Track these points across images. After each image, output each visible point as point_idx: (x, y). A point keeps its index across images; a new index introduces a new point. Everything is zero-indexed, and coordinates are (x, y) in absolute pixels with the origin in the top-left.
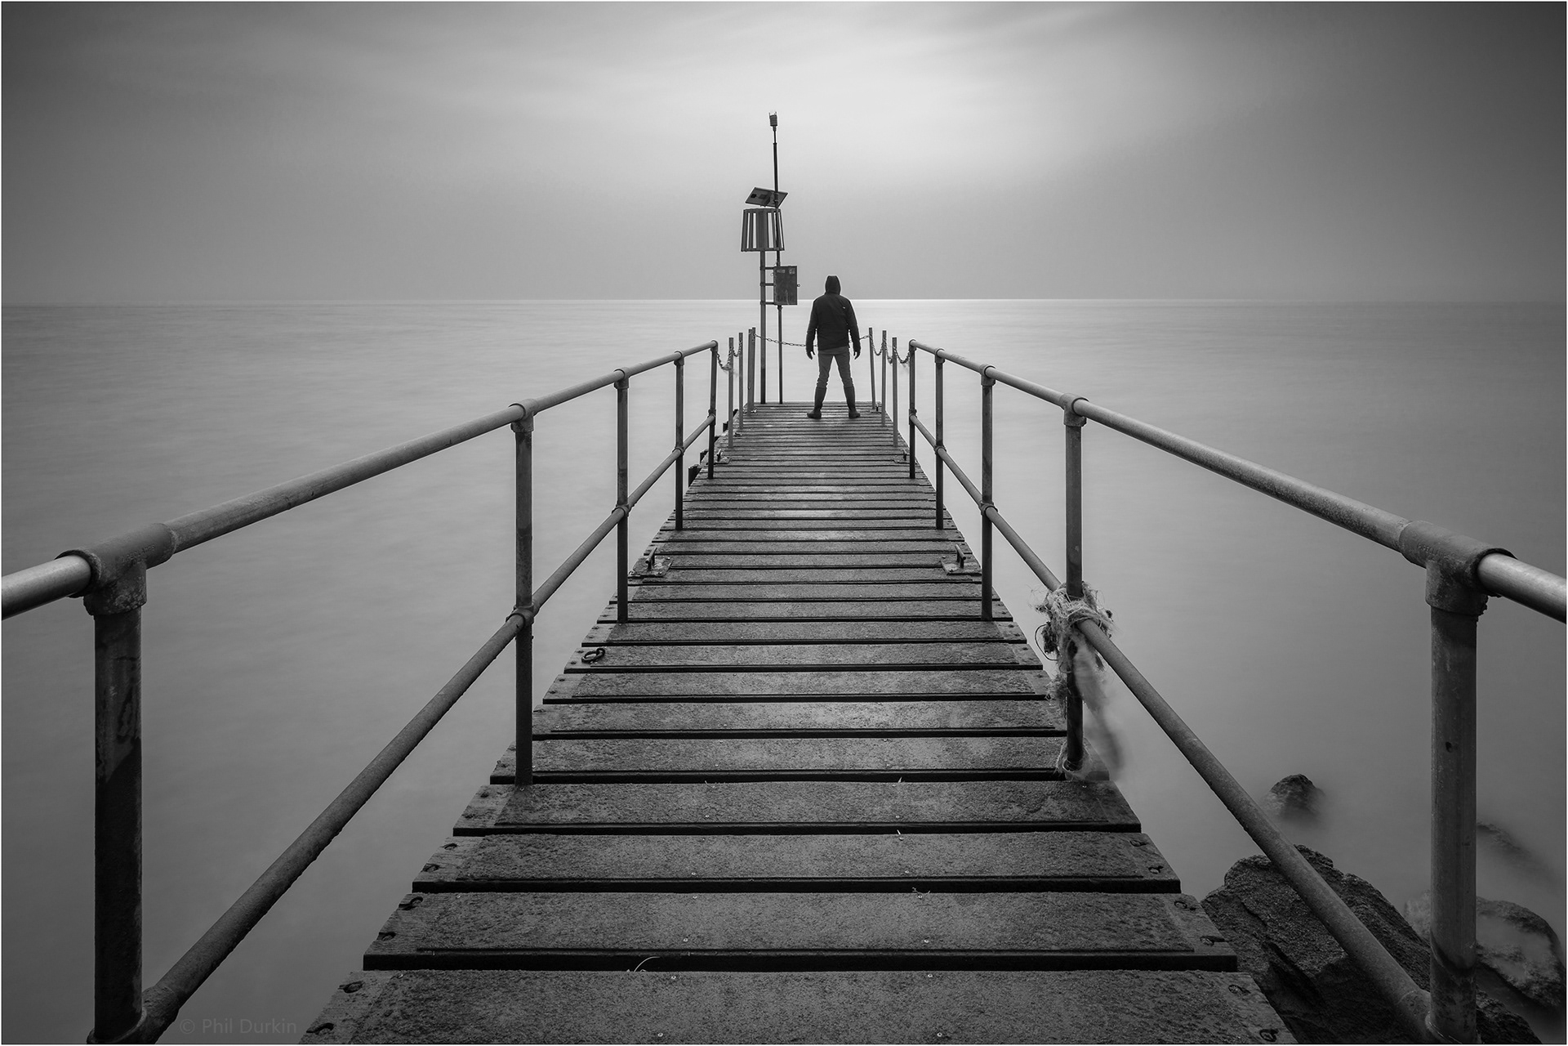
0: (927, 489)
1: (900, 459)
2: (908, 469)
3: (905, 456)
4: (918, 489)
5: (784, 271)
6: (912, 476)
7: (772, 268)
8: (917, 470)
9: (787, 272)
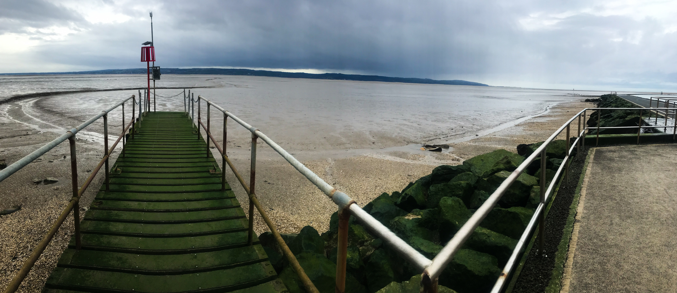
0: (203, 143)
1: (194, 132)
2: (197, 136)
3: (196, 132)
4: (201, 143)
5: (155, 68)
6: (199, 139)
7: (152, 67)
8: (200, 136)
9: (157, 68)
